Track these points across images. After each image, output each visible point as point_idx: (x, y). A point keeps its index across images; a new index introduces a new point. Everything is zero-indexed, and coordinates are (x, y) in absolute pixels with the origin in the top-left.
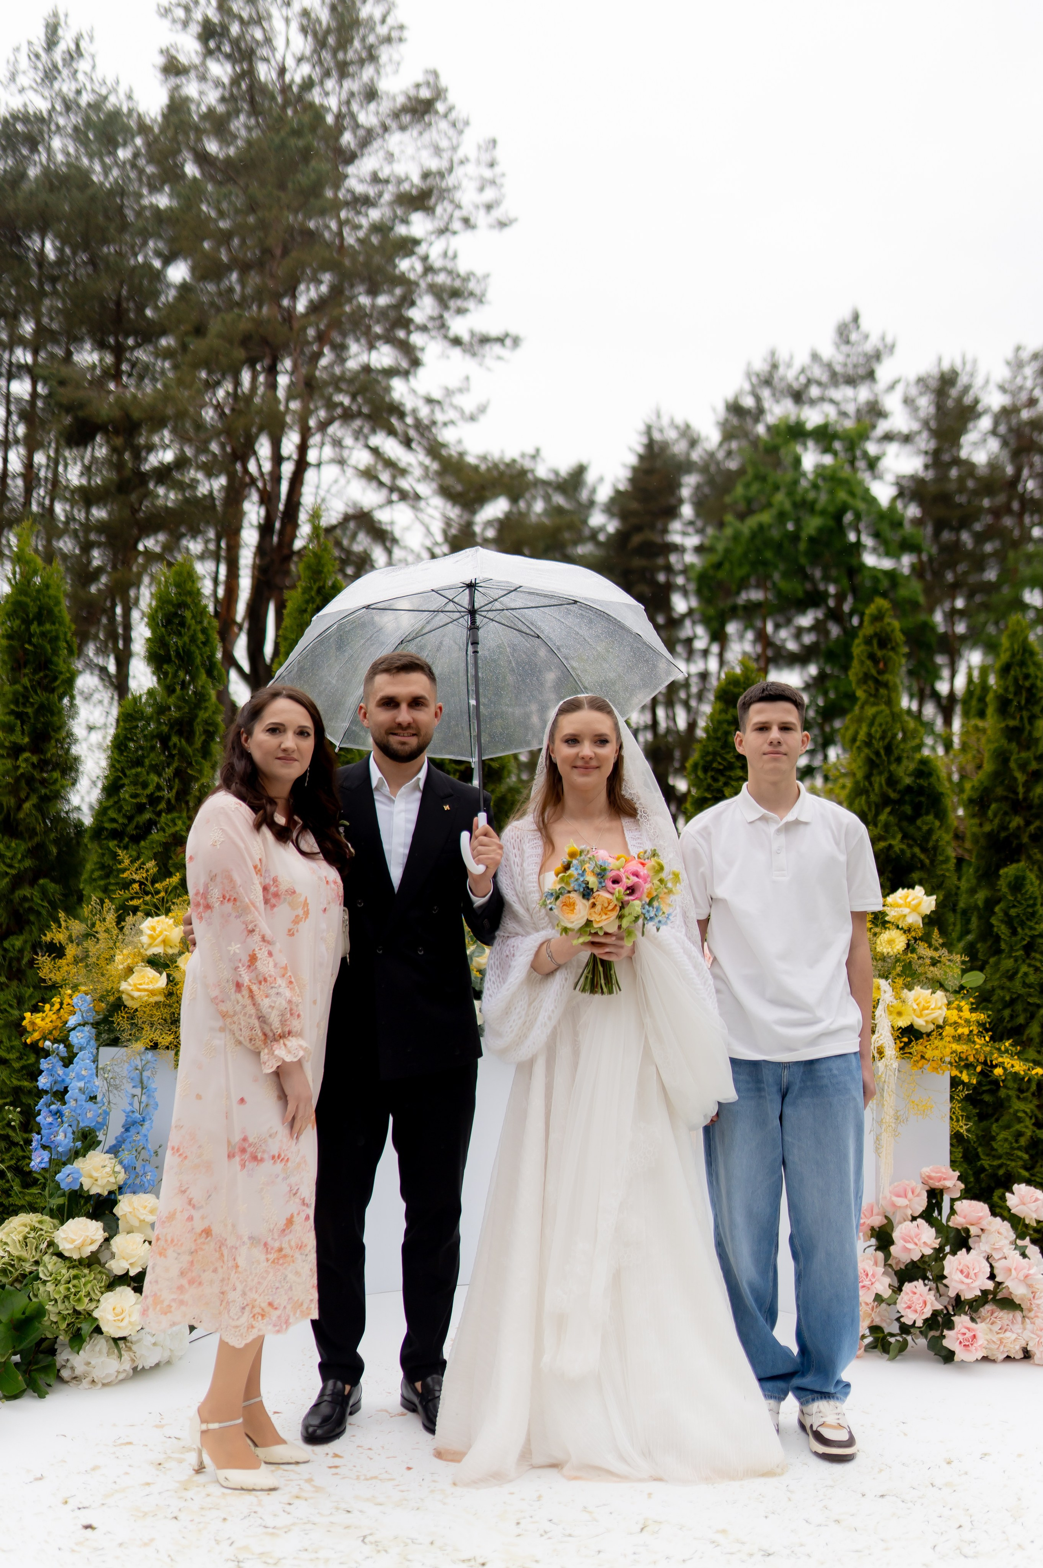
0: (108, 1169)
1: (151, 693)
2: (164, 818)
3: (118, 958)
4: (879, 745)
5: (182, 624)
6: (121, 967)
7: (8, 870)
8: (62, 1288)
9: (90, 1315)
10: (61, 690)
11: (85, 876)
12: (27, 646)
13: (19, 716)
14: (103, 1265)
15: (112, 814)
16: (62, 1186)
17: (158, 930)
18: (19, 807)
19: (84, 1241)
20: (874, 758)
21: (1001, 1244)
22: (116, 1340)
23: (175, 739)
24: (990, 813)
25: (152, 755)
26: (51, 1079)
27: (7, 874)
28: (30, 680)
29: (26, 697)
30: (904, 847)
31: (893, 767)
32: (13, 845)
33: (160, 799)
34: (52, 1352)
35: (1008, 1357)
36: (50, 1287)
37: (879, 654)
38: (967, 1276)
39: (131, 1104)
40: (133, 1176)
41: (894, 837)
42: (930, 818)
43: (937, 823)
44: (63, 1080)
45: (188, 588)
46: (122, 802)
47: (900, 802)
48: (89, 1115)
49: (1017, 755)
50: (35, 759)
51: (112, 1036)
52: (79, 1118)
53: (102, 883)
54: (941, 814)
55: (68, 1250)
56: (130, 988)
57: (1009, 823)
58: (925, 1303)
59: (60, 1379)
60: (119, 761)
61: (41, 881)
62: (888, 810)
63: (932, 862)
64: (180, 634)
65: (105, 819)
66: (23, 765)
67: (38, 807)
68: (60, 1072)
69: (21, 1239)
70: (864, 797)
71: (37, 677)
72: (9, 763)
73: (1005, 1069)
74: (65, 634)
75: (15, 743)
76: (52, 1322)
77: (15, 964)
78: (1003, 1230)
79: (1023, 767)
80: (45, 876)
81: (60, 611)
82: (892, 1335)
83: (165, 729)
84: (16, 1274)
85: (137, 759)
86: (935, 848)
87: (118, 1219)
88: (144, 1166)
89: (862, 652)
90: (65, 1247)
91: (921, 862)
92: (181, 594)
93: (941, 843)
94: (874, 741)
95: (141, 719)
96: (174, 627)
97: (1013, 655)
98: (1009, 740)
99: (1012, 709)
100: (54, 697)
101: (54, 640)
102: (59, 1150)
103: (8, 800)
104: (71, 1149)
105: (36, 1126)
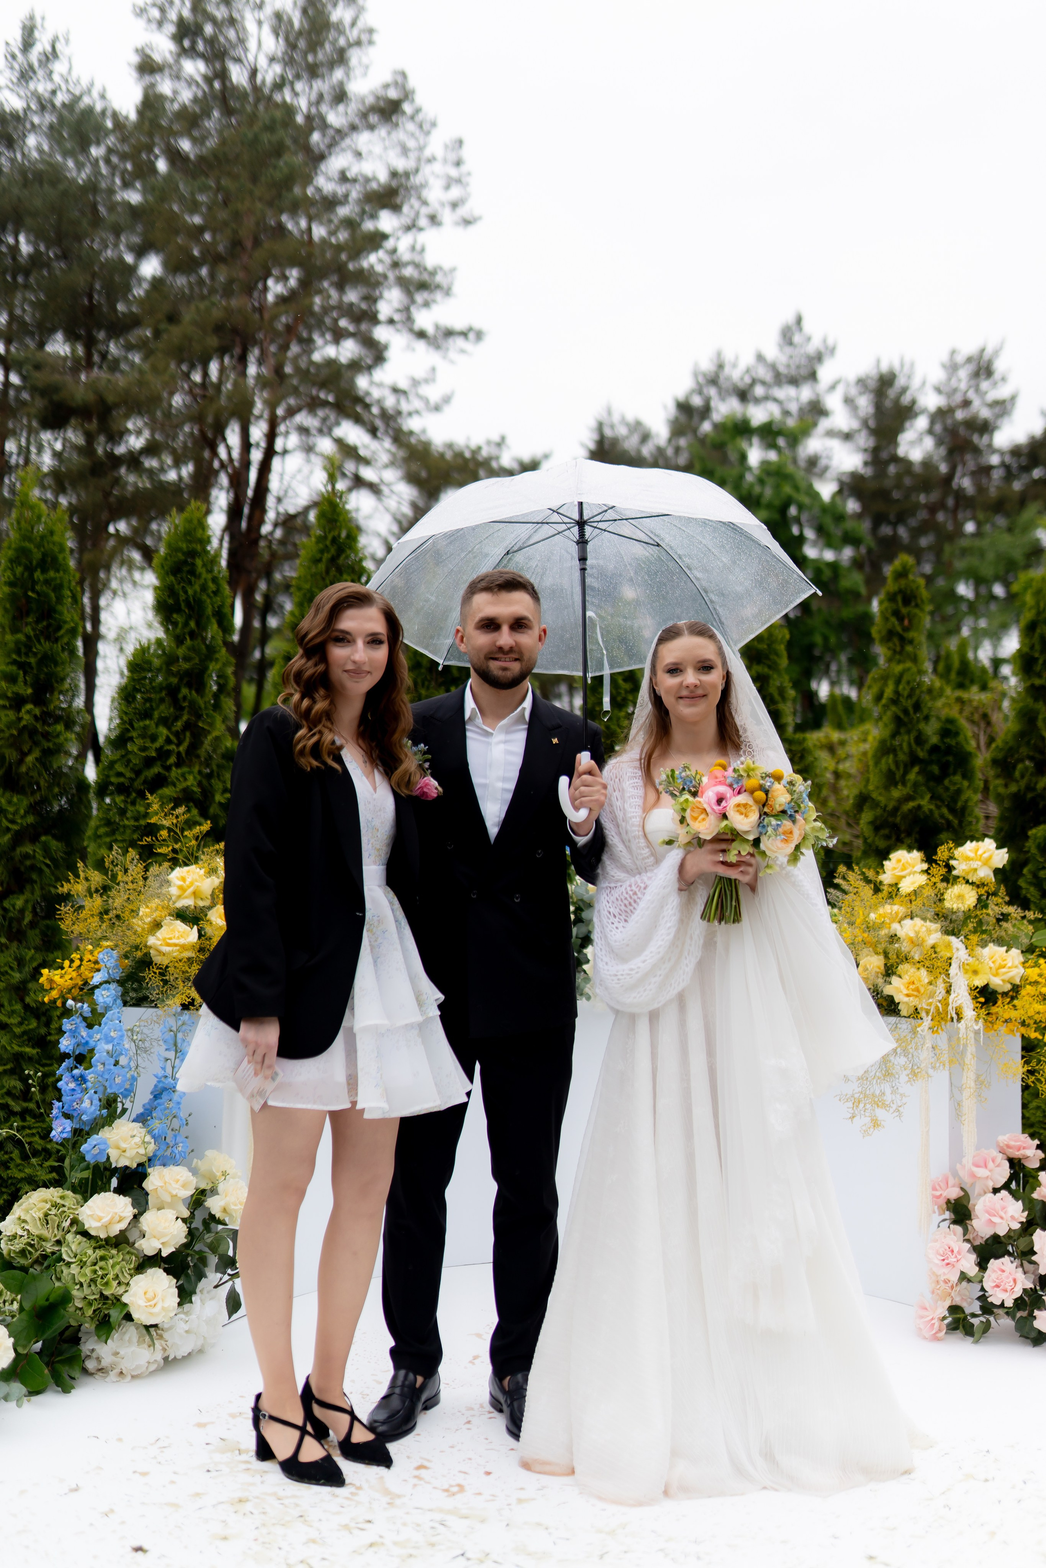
0: (137, 1140)
1: (159, 642)
2: (175, 773)
3: (143, 911)
4: (909, 704)
5: (193, 572)
6: (148, 920)
7: (10, 826)
8: (88, 1270)
9: (118, 1299)
10: (65, 640)
11: (89, 833)
12: (30, 594)
13: (21, 666)
14: (133, 1245)
15: (119, 768)
16: (88, 1158)
17: (188, 880)
18: (21, 761)
19: (113, 1218)
20: (902, 716)
22: (147, 1328)
23: (184, 691)
24: (1017, 774)
25: (162, 707)
26: (74, 1041)
27: (8, 829)
28: (33, 629)
29: (29, 648)
30: (932, 807)
31: (922, 725)
32: (15, 800)
33: (169, 753)
34: (77, 1341)
36: (74, 1269)
37: (904, 611)
39: (164, 1069)
40: (163, 1147)
41: (922, 798)
42: (957, 778)
43: (966, 783)
44: (87, 1043)
45: (199, 536)
46: (131, 756)
47: (929, 761)
48: (118, 1080)
50: (37, 711)
51: (140, 995)
52: (107, 1084)
53: (108, 840)
54: (968, 775)
55: (96, 1228)
56: (159, 943)
57: (1036, 783)
58: (1015, 1281)
59: (85, 1371)
60: (126, 713)
61: (43, 838)
62: (916, 769)
63: (961, 822)
64: (190, 583)
65: (111, 773)
66: (26, 717)
67: (41, 761)
68: (84, 1033)
69: (41, 1216)
70: (891, 756)
71: (40, 626)
72: (12, 715)
74: (70, 581)
75: (17, 694)
76: (78, 1308)
77: (15, 925)
80: (46, 833)
81: (64, 559)
82: (975, 1315)
83: (174, 680)
84: (36, 1255)
85: (146, 711)
86: (964, 809)
87: (147, 1194)
88: (175, 1136)
89: (886, 609)
90: (92, 1225)
91: (950, 822)
92: (190, 542)
93: (970, 804)
94: (901, 699)
95: (150, 670)
96: (184, 575)
97: (1039, 613)
98: (1036, 700)
99: (1038, 668)
100: (58, 647)
101: (58, 588)
102: (84, 1118)
103: (11, 753)
104: (97, 1118)
105: (57, 1093)
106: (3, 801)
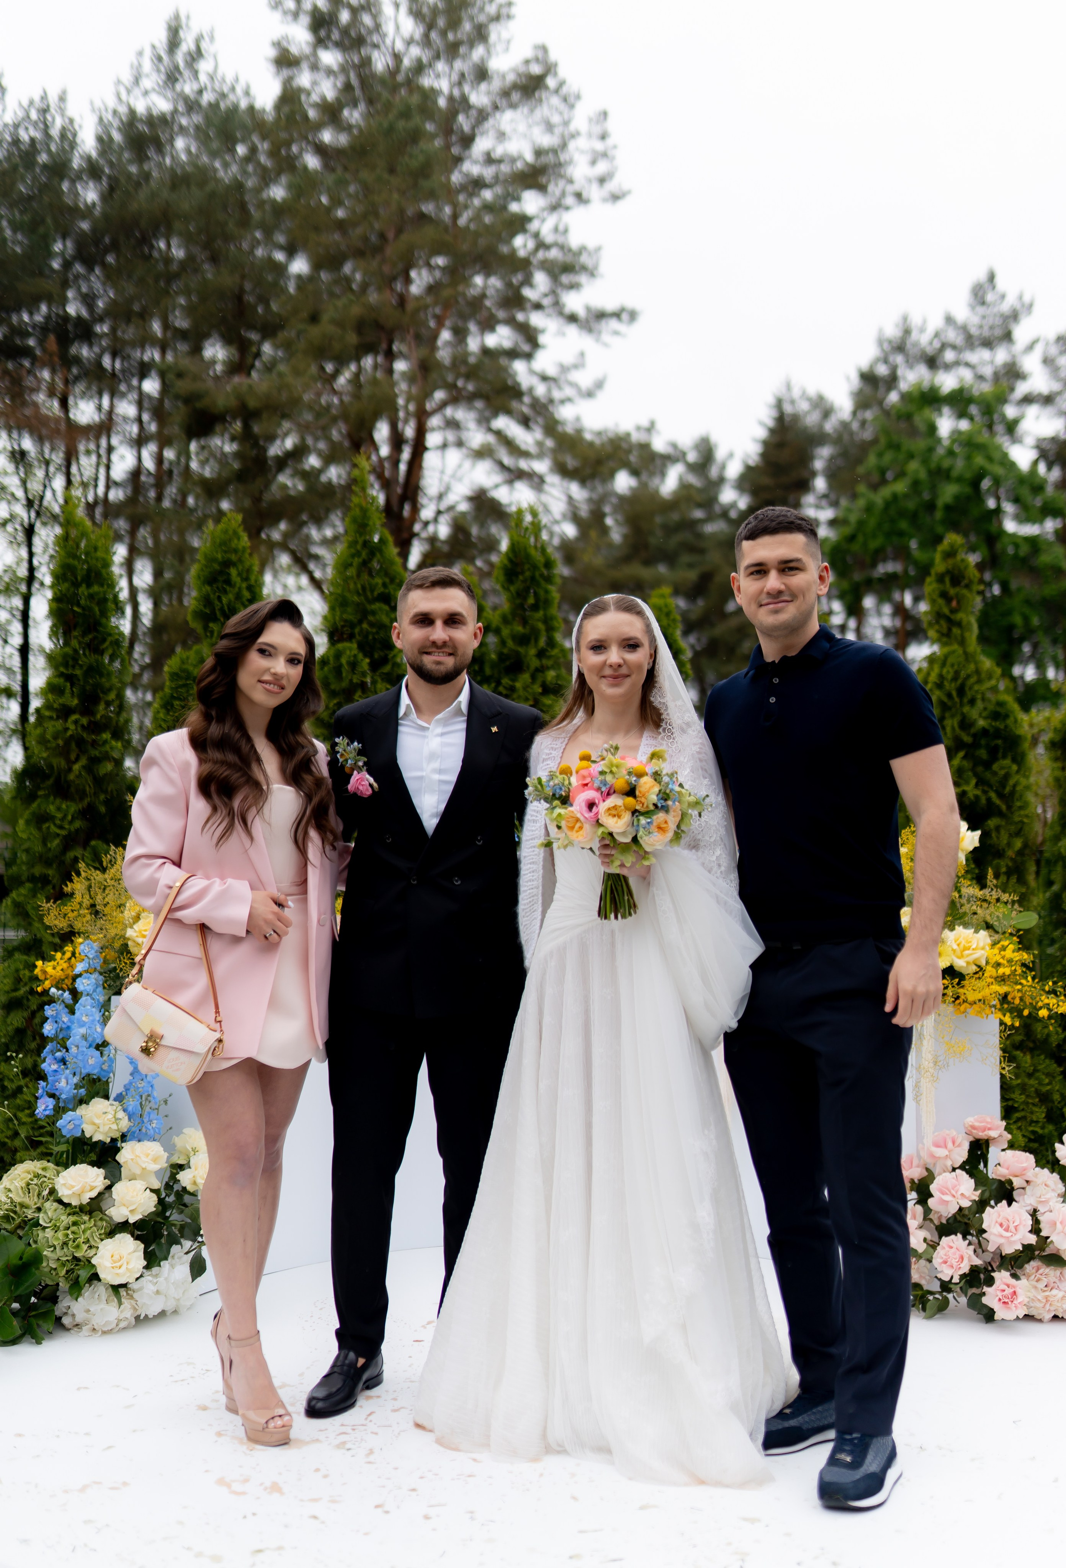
0: (110, 1116)
3: (128, 905)
4: (951, 687)
5: (228, 582)
6: (129, 914)
7: (58, 831)
8: (60, 1234)
9: (90, 1262)
10: (110, 652)
12: (76, 609)
13: (69, 678)
14: (102, 1212)
16: (64, 1132)
18: (70, 770)
19: (84, 1187)
20: (945, 699)
21: (1048, 1196)
22: (116, 1289)
26: (55, 1025)
27: (58, 835)
28: (80, 643)
29: (76, 660)
30: (978, 792)
31: (966, 709)
32: (64, 806)
34: (54, 1300)
35: (1055, 1317)
37: (952, 592)
38: (1007, 1230)
40: (138, 1124)
42: (1007, 762)
43: (1015, 767)
44: (68, 1028)
45: (234, 545)
47: (975, 745)
48: (91, 1062)
50: (84, 721)
52: (81, 1064)
54: (1019, 759)
55: (67, 1196)
56: (135, 934)
58: (962, 1258)
59: (61, 1326)
61: (93, 843)
62: (961, 754)
63: (1009, 807)
64: (225, 592)
66: (72, 727)
67: (88, 768)
68: (65, 1019)
69: (24, 1185)
71: (87, 639)
72: (59, 725)
73: (1049, 1010)
75: (64, 705)
76: (52, 1269)
78: (1050, 1183)
80: (97, 838)
81: (108, 573)
82: (931, 1293)
84: (18, 1221)
86: (1013, 792)
87: (119, 1166)
88: (149, 1113)
89: (933, 591)
90: (64, 1193)
91: (998, 807)
92: (225, 552)
93: (1018, 788)
94: (946, 683)
95: (187, 679)
96: (220, 585)
100: (105, 659)
101: (102, 602)
102: (63, 1096)
103: (59, 762)
104: (75, 1097)
105: (42, 1076)
106: (52, 808)
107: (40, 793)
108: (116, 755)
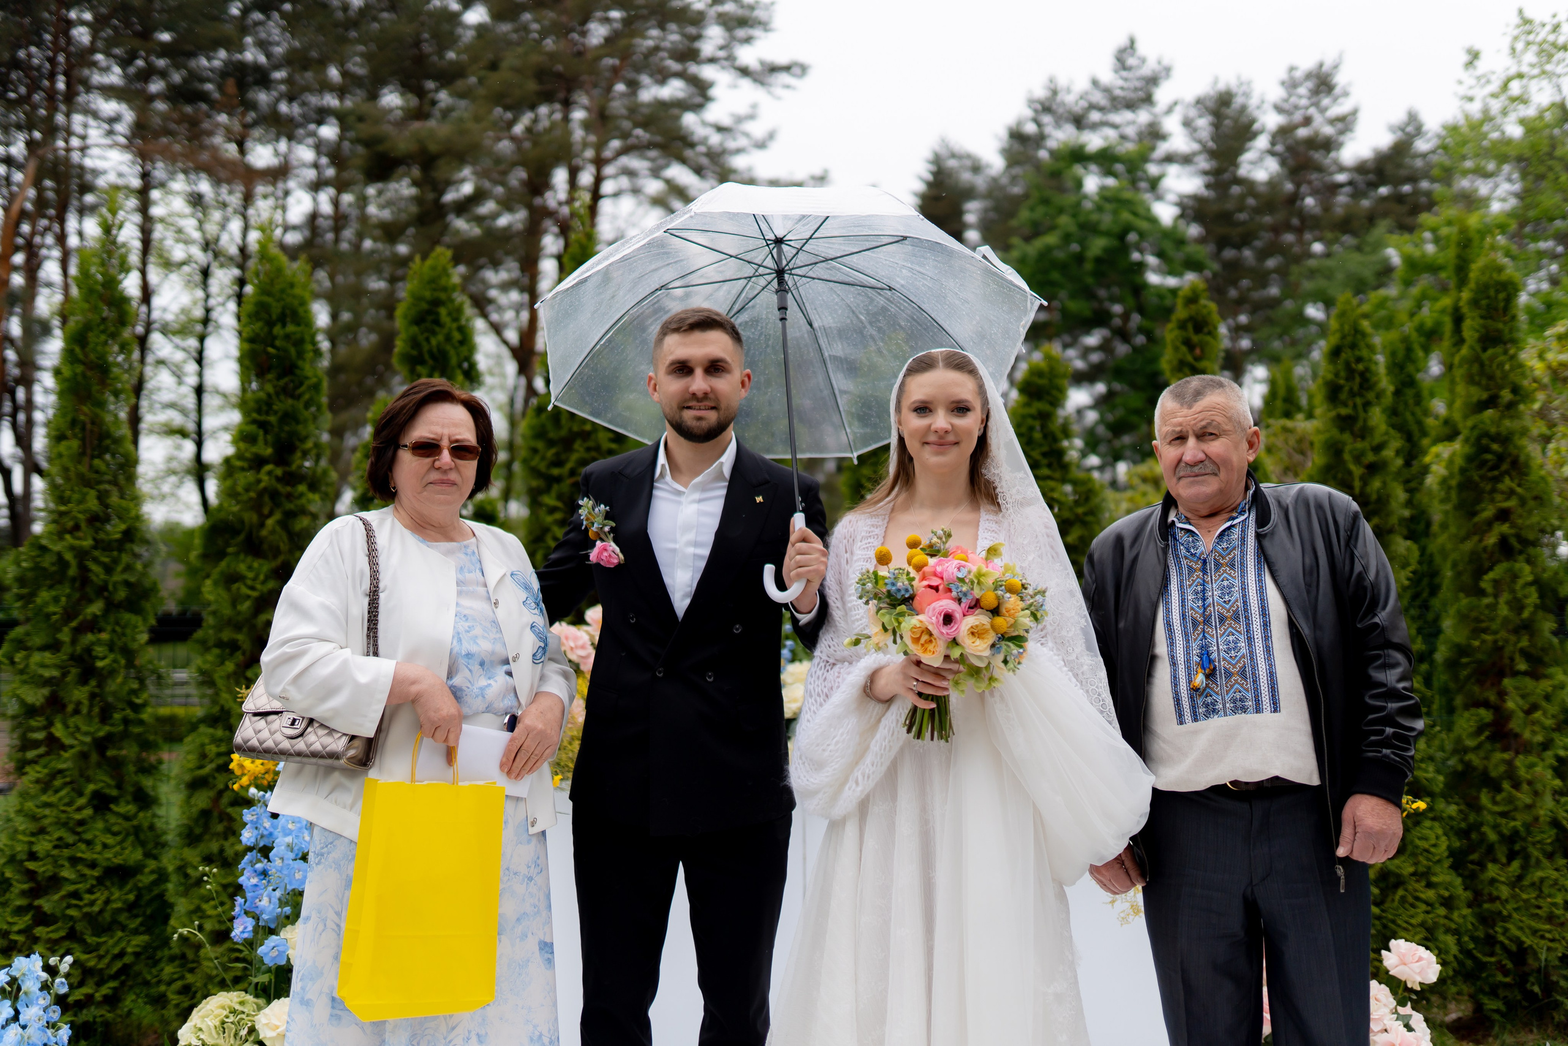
5: (437, 322)
7: (249, 592)
10: (307, 396)
12: (270, 350)
13: (263, 425)
16: (266, 960)
18: (262, 525)
26: (256, 833)
27: (248, 597)
28: (275, 387)
29: (270, 407)
32: (256, 565)
37: (1195, 338)
44: (271, 834)
45: (442, 284)
48: (298, 876)
49: (1351, 445)
50: (279, 472)
52: (286, 880)
55: (270, 1038)
64: (434, 333)
66: (265, 478)
67: (284, 524)
68: (267, 825)
69: (218, 1023)
71: (282, 382)
72: (250, 476)
75: (257, 455)
78: (1381, 997)
79: (1358, 458)
81: (311, 318)
89: (1178, 338)
90: (266, 1035)
96: (428, 325)
97: (1343, 337)
98: (1342, 430)
99: (1343, 396)
100: (300, 405)
101: (299, 343)
102: (265, 917)
103: (250, 517)
104: (278, 917)
105: (238, 889)
106: (242, 568)
107: (230, 550)
108: (313, 508)
